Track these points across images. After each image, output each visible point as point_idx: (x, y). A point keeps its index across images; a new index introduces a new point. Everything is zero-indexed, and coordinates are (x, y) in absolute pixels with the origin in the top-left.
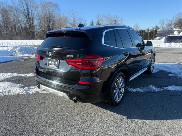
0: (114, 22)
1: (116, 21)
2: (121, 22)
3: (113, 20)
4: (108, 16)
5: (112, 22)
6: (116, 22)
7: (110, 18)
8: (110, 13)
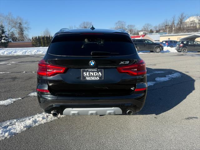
0: (19, 24)
1: (20, 23)
2: (28, 25)
3: (16, 22)
4: (8, 17)
5: (15, 24)
6: (21, 25)
7: (12, 19)
8: (11, 13)
